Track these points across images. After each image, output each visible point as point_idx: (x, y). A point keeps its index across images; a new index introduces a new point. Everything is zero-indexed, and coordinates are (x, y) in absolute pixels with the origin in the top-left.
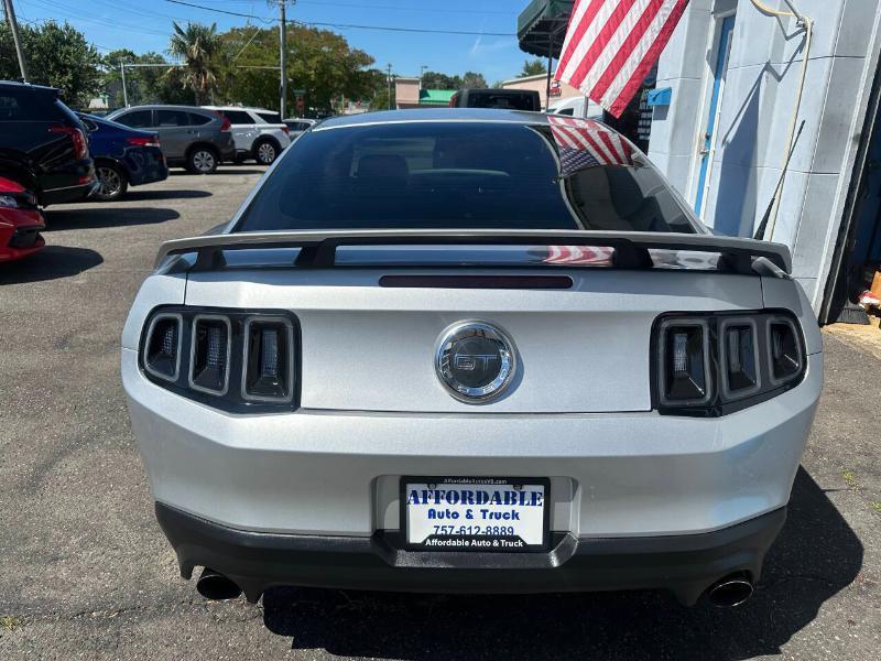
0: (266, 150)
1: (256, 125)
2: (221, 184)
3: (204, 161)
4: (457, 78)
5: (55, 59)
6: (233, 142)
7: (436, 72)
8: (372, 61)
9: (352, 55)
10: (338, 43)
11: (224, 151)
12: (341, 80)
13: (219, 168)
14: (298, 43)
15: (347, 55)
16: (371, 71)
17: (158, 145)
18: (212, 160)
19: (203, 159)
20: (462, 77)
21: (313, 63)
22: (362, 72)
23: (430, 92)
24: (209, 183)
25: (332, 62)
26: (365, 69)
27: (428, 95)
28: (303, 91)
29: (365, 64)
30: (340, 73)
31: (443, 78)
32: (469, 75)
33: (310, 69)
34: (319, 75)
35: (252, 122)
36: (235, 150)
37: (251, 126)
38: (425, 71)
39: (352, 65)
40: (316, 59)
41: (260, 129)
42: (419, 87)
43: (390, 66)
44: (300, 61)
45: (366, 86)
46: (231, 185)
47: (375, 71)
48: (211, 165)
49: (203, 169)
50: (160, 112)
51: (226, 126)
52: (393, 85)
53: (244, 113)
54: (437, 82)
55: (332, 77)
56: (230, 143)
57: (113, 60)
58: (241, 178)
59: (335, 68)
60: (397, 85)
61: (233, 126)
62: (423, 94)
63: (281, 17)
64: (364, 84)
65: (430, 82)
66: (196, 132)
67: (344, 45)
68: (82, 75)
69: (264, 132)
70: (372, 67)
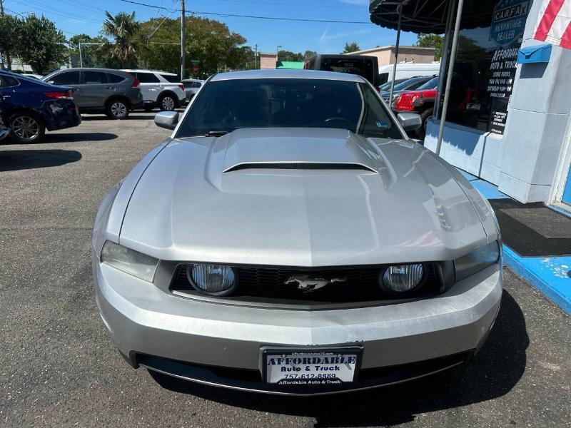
0: (168, 101)
1: (161, 84)
2: (127, 128)
3: (119, 109)
4: (300, 54)
5: (34, 39)
6: (141, 95)
7: (286, 51)
8: (245, 41)
9: (232, 36)
10: (222, 28)
11: (134, 102)
12: (224, 54)
13: (130, 114)
14: (195, 29)
15: (228, 37)
16: (244, 48)
17: (72, 98)
18: (125, 109)
19: (118, 107)
20: (303, 54)
21: (205, 42)
22: (238, 48)
23: (283, 63)
24: (119, 127)
25: (218, 42)
26: (240, 47)
27: (282, 65)
28: (198, 61)
29: (240, 43)
30: (223, 49)
31: (291, 54)
32: (308, 53)
33: (203, 46)
34: (209, 50)
35: (158, 81)
36: (142, 102)
37: (157, 84)
38: (280, 50)
39: (231, 44)
40: (207, 39)
41: (163, 86)
42: (276, 59)
43: (256, 46)
44: (196, 41)
45: (241, 58)
46: (135, 128)
47: (247, 47)
48: (125, 113)
49: (118, 115)
50: (87, 73)
51: (136, 84)
52: (259, 58)
53: (152, 74)
54: (288, 57)
55: (218, 51)
56: (139, 95)
57: (75, 41)
58: (145, 122)
59: (219, 46)
60: (262, 58)
61: (141, 84)
62: (279, 64)
63: (181, 9)
64: (240, 57)
65: (283, 57)
66: (113, 88)
67: (227, 30)
68: (52, 50)
69: (166, 88)
70: (245, 45)
